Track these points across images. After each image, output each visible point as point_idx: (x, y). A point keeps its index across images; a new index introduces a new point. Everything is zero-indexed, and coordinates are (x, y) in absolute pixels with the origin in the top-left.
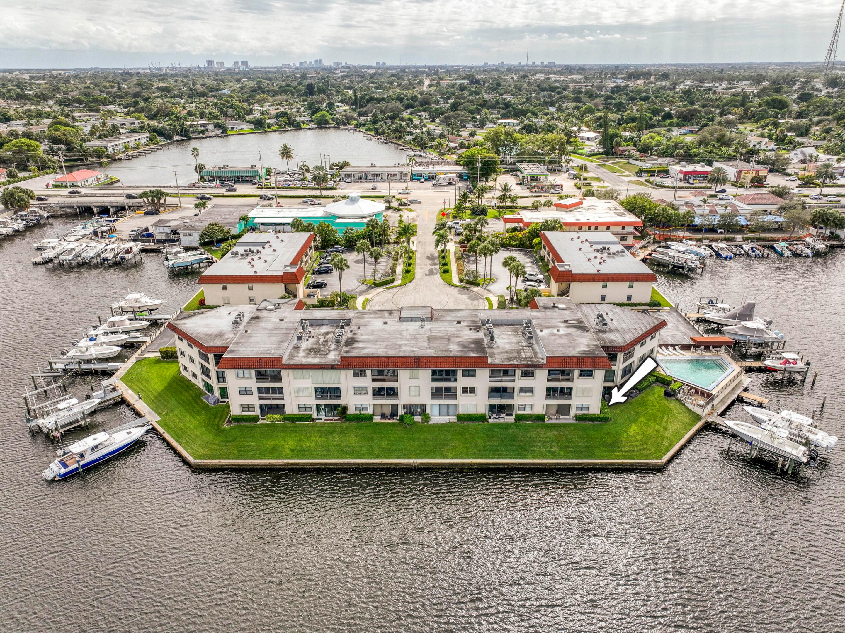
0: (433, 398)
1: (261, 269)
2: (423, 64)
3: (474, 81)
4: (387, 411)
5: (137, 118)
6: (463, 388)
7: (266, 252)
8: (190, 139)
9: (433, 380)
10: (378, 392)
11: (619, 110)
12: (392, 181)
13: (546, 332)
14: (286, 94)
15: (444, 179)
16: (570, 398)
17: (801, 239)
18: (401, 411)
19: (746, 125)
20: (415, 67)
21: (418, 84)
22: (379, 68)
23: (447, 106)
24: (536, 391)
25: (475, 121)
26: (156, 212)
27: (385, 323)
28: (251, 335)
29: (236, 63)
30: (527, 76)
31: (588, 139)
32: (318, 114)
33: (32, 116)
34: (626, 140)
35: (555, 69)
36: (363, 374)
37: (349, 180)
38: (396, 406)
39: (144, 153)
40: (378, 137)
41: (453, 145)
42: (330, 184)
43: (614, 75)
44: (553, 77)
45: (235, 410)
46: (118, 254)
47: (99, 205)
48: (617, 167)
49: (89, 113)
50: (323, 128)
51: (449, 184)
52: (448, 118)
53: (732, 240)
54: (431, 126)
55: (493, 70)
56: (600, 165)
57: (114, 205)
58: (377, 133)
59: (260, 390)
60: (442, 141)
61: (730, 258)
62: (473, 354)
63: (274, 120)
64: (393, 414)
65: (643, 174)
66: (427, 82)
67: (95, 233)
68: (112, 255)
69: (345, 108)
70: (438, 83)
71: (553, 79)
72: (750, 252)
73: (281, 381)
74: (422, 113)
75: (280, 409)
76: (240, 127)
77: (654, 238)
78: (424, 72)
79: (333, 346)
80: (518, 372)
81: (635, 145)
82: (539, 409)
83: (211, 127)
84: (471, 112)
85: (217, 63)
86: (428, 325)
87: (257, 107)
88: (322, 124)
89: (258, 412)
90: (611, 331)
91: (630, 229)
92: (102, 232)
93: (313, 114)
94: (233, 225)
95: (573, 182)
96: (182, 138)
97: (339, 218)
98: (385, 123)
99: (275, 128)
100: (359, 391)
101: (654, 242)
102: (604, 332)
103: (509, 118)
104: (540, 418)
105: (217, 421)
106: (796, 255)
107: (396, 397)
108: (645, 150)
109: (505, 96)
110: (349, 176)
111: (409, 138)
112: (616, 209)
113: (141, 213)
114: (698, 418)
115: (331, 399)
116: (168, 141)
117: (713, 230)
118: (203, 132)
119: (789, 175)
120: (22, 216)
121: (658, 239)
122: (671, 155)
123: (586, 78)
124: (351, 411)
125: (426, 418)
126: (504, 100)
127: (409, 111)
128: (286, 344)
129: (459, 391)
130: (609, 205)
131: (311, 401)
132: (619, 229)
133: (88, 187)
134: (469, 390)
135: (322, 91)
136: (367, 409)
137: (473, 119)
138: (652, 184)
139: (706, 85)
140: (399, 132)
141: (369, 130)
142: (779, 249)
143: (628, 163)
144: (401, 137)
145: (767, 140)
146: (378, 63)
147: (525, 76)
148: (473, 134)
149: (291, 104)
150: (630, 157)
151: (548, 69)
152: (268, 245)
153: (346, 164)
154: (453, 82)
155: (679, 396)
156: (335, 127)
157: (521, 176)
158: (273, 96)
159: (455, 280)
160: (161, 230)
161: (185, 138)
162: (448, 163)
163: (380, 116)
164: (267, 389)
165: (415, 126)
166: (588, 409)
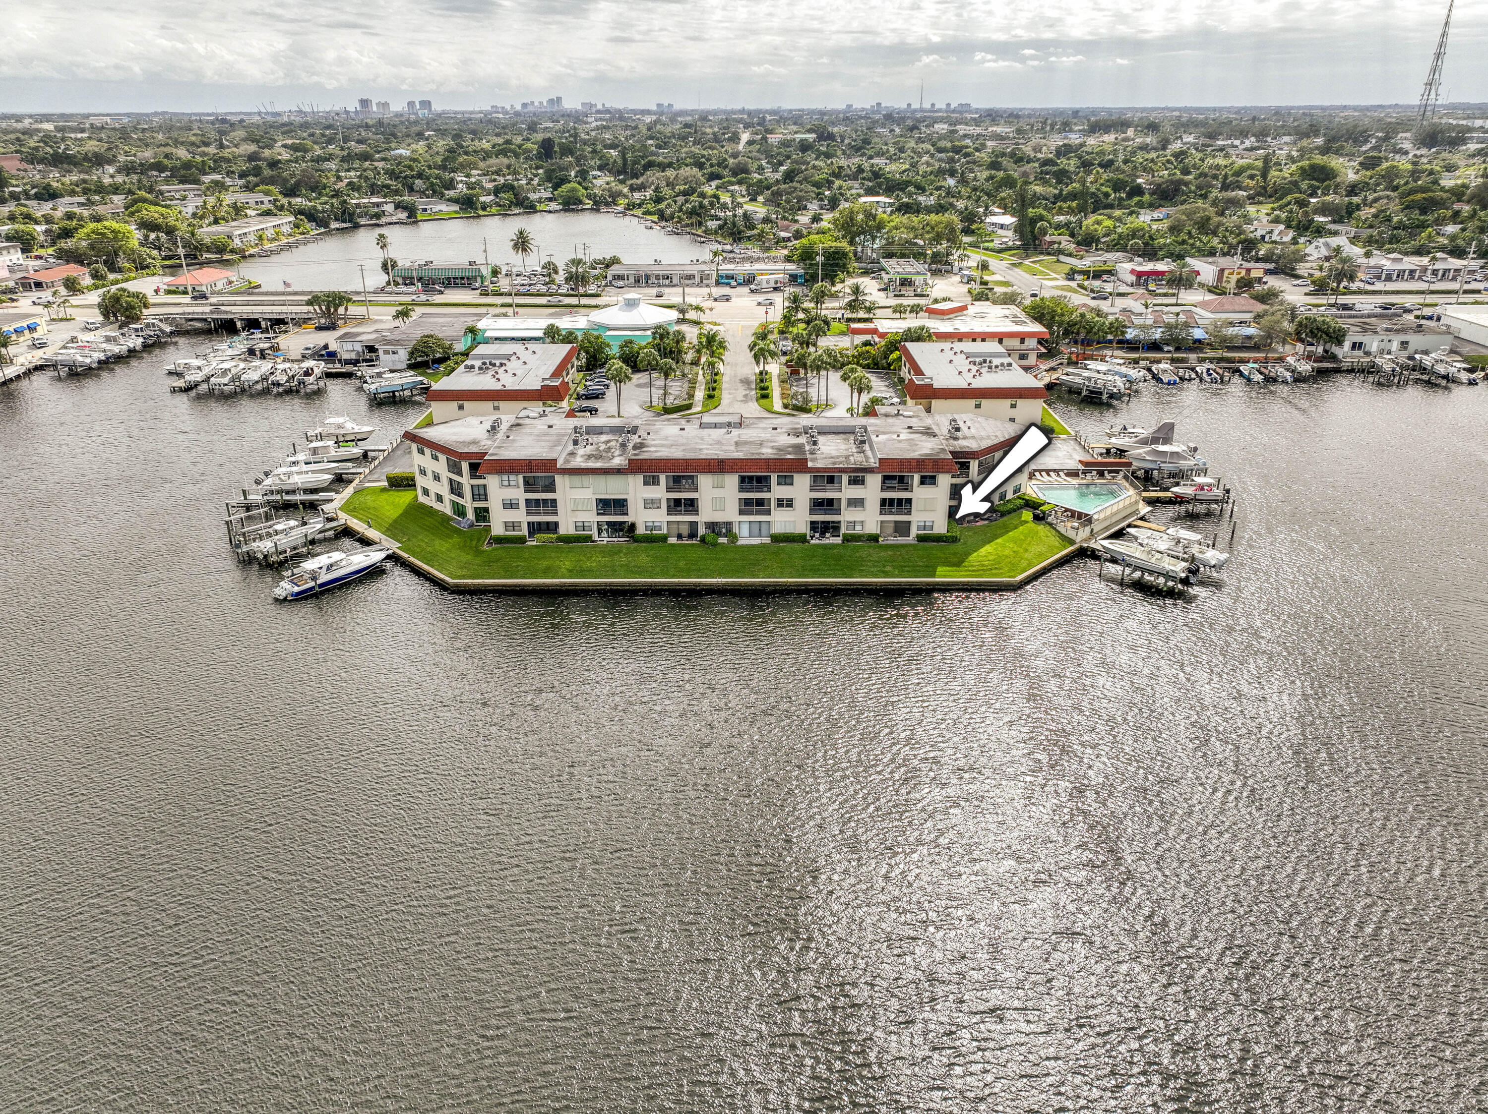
0: (741, 512)
1: (509, 383)
2: (738, 107)
3: (825, 136)
4: (685, 530)
5: (267, 193)
6: (779, 500)
7: (513, 365)
8: (357, 226)
9: (742, 489)
10: (675, 506)
11: (1059, 182)
12: (687, 285)
13: (882, 438)
14: (506, 156)
15: (768, 282)
16: (909, 513)
17: (1281, 360)
18: (702, 531)
19: (1260, 207)
20: (725, 112)
21: (730, 139)
22: (662, 114)
23: (778, 176)
24: (867, 504)
25: (822, 200)
26: (332, 327)
27: (682, 429)
28: (513, 441)
29: (411, 104)
30: (918, 128)
31: (1002, 226)
32: (565, 188)
33: (90, 190)
34: (1058, 227)
35: (969, 116)
36: (655, 482)
37: (621, 283)
38: (696, 523)
39: (289, 246)
40: (663, 224)
41: (783, 234)
42: (592, 289)
43: (1066, 127)
44: (962, 129)
45: (497, 529)
46: (293, 377)
47: (245, 316)
48: (1037, 266)
49: (181, 186)
50: (573, 210)
51: (776, 289)
52: (778, 194)
53: (1183, 361)
54: (749, 207)
55: (861, 117)
56: (1014, 265)
57: (267, 316)
58: (662, 217)
59: (528, 501)
60: (767, 227)
61: (1175, 383)
62: (789, 457)
63: (492, 197)
64: (693, 535)
65: (1076, 276)
66: (745, 137)
67: (251, 352)
68: (285, 378)
69: (608, 179)
70: (764, 139)
71: (961, 133)
72: (1205, 375)
73: (554, 491)
74: (736, 187)
75: (552, 527)
76: (437, 208)
77: (1069, 358)
78: (740, 121)
79: (617, 453)
80: (845, 478)
81: (1072, 235)
82: (872, 528)
83: (389, 208)
84: (817, 185)
85: (378, 104)
86: (735, 432)
87: (460, 177)
88: (570, 205)
89: (525, 531)
90: (965, 438)
91: (1032, 343)
92: (262, 351)
93: (556, 187)
94: (457, 339)
95: (965, 288)
96: (344, 225)
97: (610, 329)
98: (675, 202)
99: (494, 210)
100: (650, 504)
101: (1068, 364)
102: (956, 439)
103: (878, 194)
104: (874, 538)
105: (474, 543)
106: (1271, 380)
107: (696, 512)
108: (1088, 242)
109: (875, 161)
110: (620, 277)
111: (712, 224)
112: (1015, 317)
113: (310, 326)
114: (1072, 542)
115: (616, 514)
116: (323, 230)
117: (1155, 346)
118: (377, 216)
119: (1298, 277)
120: (136, 330)
121: (1074, 358)
122: (1124, 249)
123: (1019, 131)
124: (641, 530)
125: (733, 538)
126: (872, 166)
127: (714, 184)
128: (560, 448)
129: (773, 504)
130: (1007, 312)
131: (591, 517)
132: (1015, 343)
133: (220, 293)
134: (786, 503)
135: (567, 150)
136: (660, 528)
137: (819, 197)
138: (1085, 289)
139: (1220, 143)
140: (698, 215)
141: (647, 213)
142: (1246, 373)
143: (1058, 261)
144: (700, 224)
145: (1282, 227)
146: (659, 105)
147: (912, 129)
148: (816, 219)
149: (515, 173)
150: (1060, 252)
151: (956, 116)
152: (514, 357)
153: (615, 261)
154: (789, 137)
155: (1050, 519)
156: (591, 209)
157: (885, 277)
158: (484, 159)
159: (778, 406)
160: (349, 346)
161: (348, 225)
162: (775, 260)
163: (666, 191)
164: (537, 501)
165: (724, 207)
166: (932, 528)
